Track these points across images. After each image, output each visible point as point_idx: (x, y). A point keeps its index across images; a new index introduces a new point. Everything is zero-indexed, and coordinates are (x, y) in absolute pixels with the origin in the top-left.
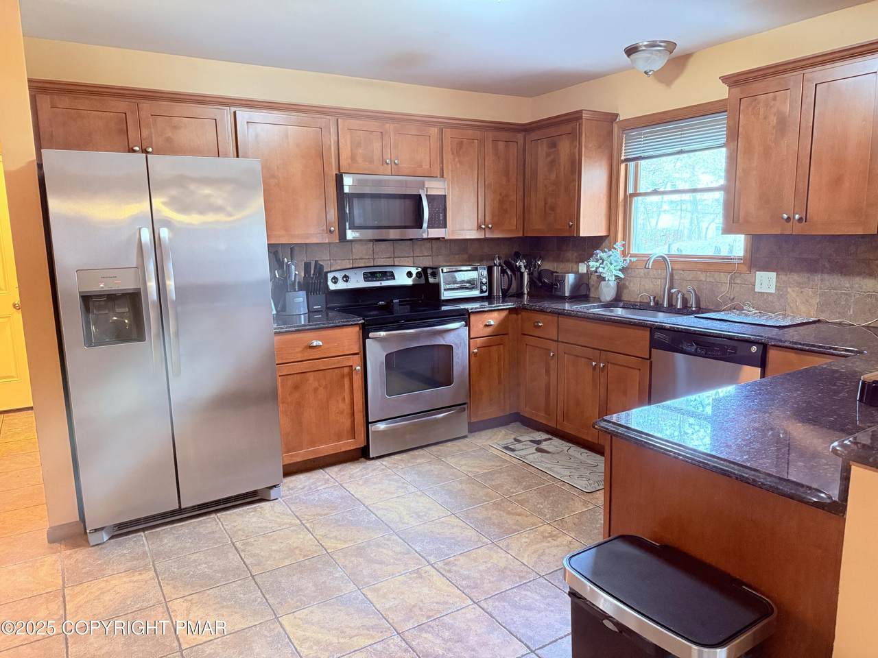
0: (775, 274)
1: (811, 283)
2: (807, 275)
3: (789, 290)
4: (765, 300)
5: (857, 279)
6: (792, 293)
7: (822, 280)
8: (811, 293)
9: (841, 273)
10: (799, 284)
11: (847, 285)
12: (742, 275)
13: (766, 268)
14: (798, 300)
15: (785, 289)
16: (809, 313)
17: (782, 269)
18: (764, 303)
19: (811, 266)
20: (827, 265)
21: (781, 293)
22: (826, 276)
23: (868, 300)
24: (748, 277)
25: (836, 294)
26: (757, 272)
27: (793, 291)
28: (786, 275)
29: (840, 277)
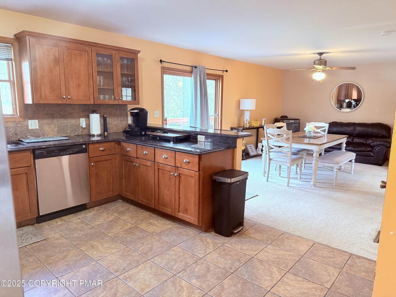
0: (37, 120)
1: (53, 123)
2: (51, 120)
3: (44, 126)
4: (34, 132)
5: (69, 119)
6: (46, 128)
7: (57, 121)
8: (53, 126)
9: (64, 118)
10: (49, 124)
11: (66, 122)
12: (21, 122)
13: (32, 118)
14: (49, 130)
15: (42, 126)
16: (54, 134)
17: (40, 118)
18: (34, 133)
19: (52, 116)
20: (58, 115)
21: (41, 128)
22: (58, 120)
23: (74, 126)
24: (24, 123)
25: (63, 126)
26: (29, 121)
27: (46, 127)
28: (42, 121)
29: (63, 119)
